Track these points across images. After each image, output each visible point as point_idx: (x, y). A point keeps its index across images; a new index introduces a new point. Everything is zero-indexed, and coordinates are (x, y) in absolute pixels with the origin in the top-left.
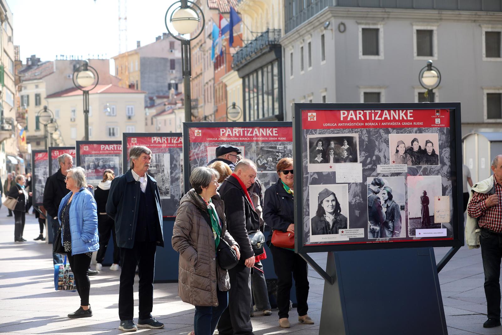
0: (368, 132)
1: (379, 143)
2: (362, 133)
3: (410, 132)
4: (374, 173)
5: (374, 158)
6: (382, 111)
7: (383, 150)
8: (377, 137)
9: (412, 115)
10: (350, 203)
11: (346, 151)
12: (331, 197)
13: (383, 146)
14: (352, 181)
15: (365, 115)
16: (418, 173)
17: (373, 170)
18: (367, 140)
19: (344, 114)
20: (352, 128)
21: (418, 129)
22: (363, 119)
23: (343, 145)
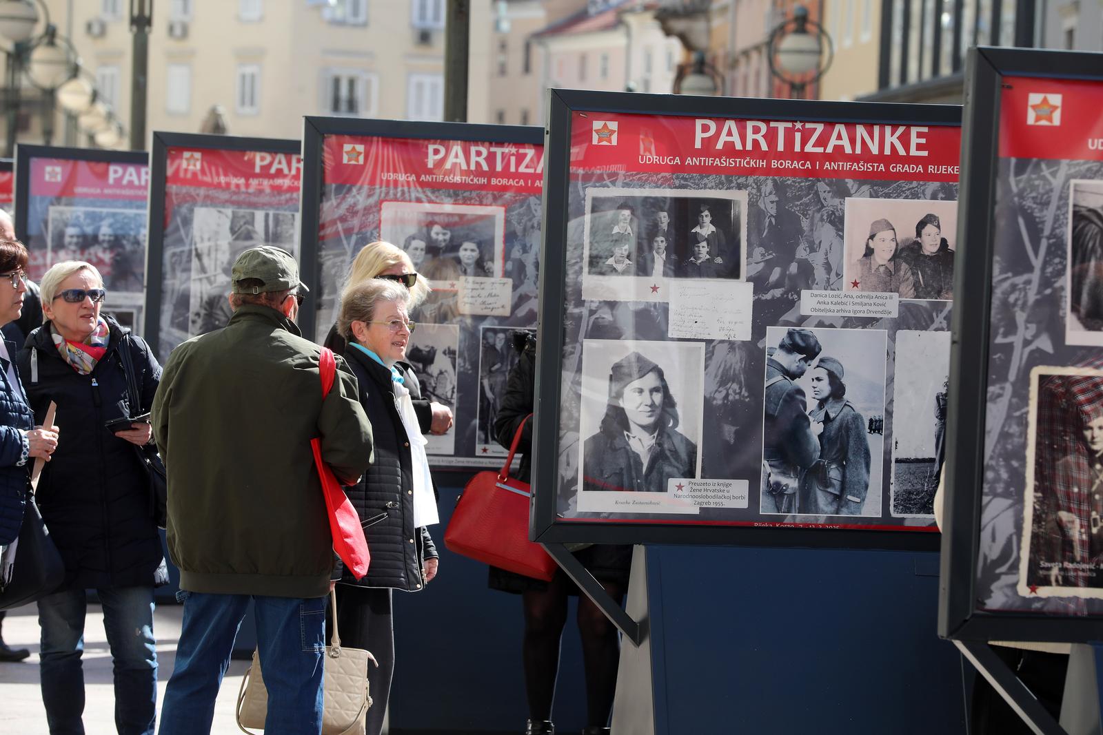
0: (779, 188)
1: (812, 224)
2: (759, 190)
3: (915, 196)
4: (790, 316)
5: (793, 268)
6: (830, 124)
7: (825, 246)
8: (807, 205)
9: (923, 141)
10: (708, 402)
11: (705, 244)
12: (651, 380)
14: (718, 336)
15: (771, 137)
16: (933, 321)
18: (773, 212)
19: (705, 129)
20: (730, 177)
21: (943, 188)
22: (764, 147)
23: (697, 222)
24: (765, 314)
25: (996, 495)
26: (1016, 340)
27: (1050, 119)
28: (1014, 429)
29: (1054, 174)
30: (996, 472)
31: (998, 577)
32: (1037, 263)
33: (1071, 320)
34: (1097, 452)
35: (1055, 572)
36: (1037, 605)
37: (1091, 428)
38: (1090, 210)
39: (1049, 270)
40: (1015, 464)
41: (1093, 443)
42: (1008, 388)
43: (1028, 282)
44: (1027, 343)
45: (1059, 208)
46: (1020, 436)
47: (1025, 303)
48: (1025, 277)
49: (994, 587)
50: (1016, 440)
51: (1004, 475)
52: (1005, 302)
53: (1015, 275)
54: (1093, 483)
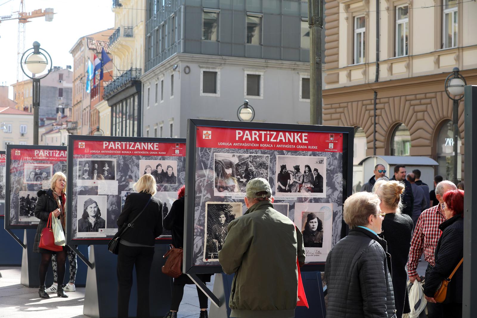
0: (124, 158)
1: (132, 166)
2: (119, 158)
3: (156, 159)
4: (127, 189)
5: (128, 177)
6: (135, 143)
7: (135, 172)
8: (130, 162)
9: (157, 146)
10: (108, 210)
11: (106, 172)
12: (94, 205)
13: (135, 168)
14: (110, 194)
15: (122, 146)
16: (160, 189)
17: (127, 186)
18: (122, 164)
19: (106, 144)
20: (112, 155)
21: (162, 157)
22: (120, 148)
23: (104, 166)
24: (121, 188)
25: (197, 236)
26: (202, 195)
27: (209, 138)
28: (202, 218)
29: (210, 152)
30: (197, 230)
31: (198, 257)
32: (206, 175)
35: (212, 255)
36: (208, 264)
37: (221, 217)
38: (219, 161)
39: (209, 176)
40: (202, 227)
41: (221, 221)
42: (200, 207)
43: (204, 180)
44: (204, 195)
45: (211, 160)
46: (203, 220)
47: (204, 185)
48: (204, 178)
49: (197, 260)
51: (199, 230)
52: (199, 185)
53: (201, 178)
54: (221, 232)
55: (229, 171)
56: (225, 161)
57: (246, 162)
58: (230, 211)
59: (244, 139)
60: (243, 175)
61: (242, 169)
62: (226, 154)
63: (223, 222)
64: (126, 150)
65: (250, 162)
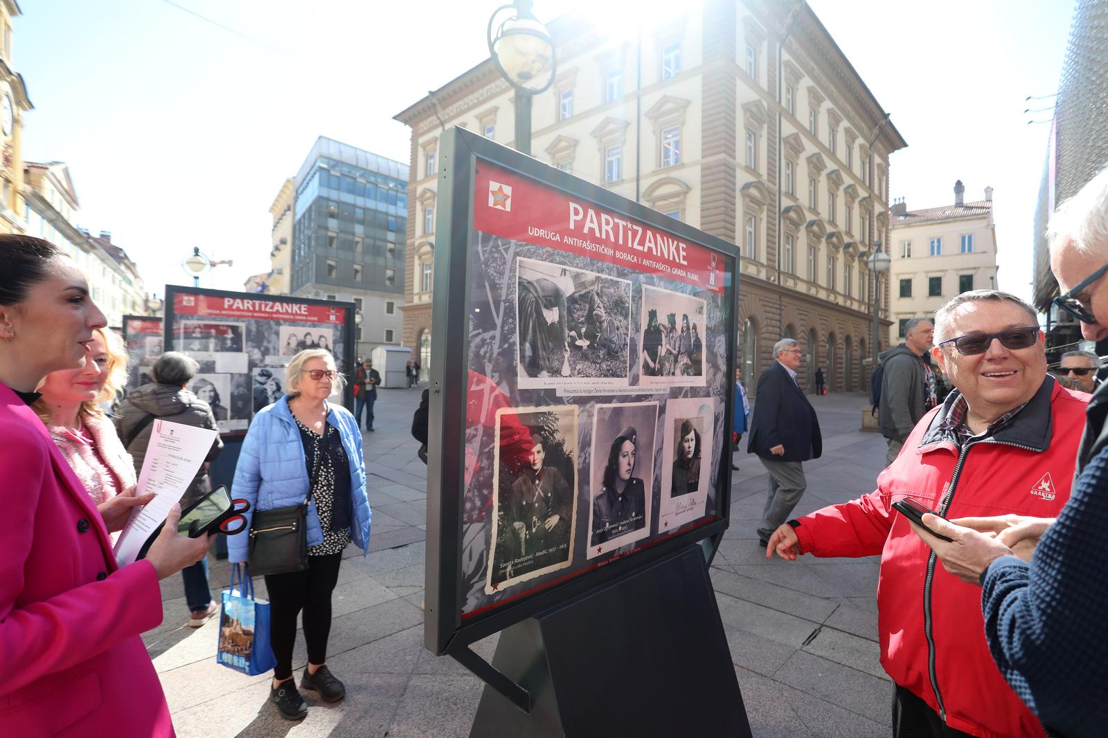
0: (257, 322)
1: (268, 334)
2: (249, 323)
5: (263, 349)
6: (274, 303)
7: (273, 342)
8: (266, 328)
9: (306, 309)
13: (273, 337)
14: (235, 371)
19: (229, 302)
20: (239, 318)
21: (312, 324)
22: (251, 308)
23: (226, 333)
25: (472, 522)
26: (485, 387)
27: (504, 206)
29: (506, 250)
30: (471, 503)
31: (472, 586)
32: (499, 322)
33: (520, 369)
34: (537, 470)
35: (509, 569)
36: (496, 596)
38: (529, 283)
39: (506, 328)
40: (485, 492)
42: (480, 429)
43: (493, 338)
44: (492, 389)
45: (510, 279)
46: (488, 469)
47: (491, 356)
48: (491, 333)
49: (468, 596)
50: (486, 472)
51: (478, 503)
52: (477, 355)
53: (484, 332)
54: (534, 495)
55: (552, 316)
56: (543, 283)
57: (589, 292)
58: (554, 432)
59: (586, 231)
60: (583, 330)
61: (580, 313)
62: (546, 263)
63: (538, 466)
64: (260, 311)
65: (598, 294)
